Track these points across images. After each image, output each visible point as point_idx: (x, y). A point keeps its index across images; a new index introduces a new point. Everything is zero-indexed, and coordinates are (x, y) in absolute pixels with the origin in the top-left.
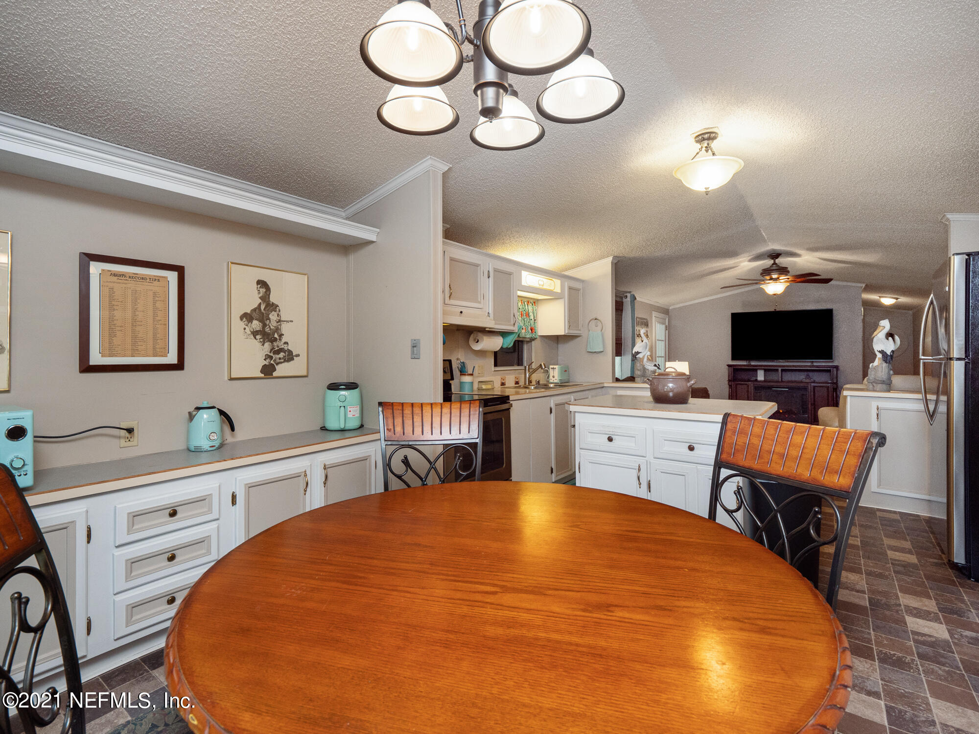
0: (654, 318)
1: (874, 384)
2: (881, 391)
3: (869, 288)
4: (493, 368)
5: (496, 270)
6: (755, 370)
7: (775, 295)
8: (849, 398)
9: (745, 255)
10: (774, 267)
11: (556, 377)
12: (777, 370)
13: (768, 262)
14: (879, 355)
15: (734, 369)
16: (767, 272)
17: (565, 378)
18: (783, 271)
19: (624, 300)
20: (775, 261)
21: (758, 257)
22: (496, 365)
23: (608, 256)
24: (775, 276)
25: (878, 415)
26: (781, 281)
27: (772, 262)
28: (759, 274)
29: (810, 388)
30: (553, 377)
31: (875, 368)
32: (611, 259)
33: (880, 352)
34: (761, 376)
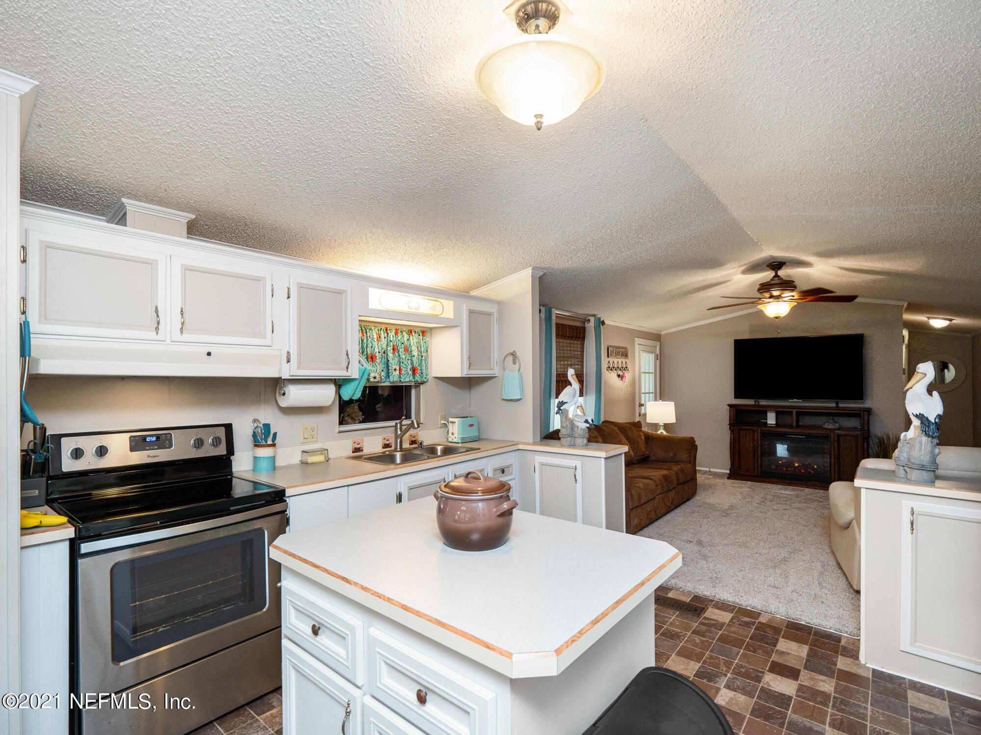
0: (637, 347)
1: (907, 469)
2: (917, 483)
3: (913, 307)
4: (337, 428)
5: (301, 287)
6: (763, 412)
7: (777, 318)
8: (863, 491)
9: (733, 264)
10: (776, 281)
11: (456, 435)
12: (791, 413)
13: (767, 275)
14: (916, 422)
15: (736, 410)
16: (765, 287)
17: (473, 433)
18: (788, 285)
19: (587, 325)
20: (776, 273)
21: (754, 268)
22: (341, 423)
23: (524, 268)
24: (775, 293)
25: (912, 523)
26: (784, 299)
27: (772, 274)
28: (757, 289)
29: (832, 437)
30: (453, 434)
31: (908, 442)
32: (529, 272)
33: (916, 416)
34: (771, 419)
